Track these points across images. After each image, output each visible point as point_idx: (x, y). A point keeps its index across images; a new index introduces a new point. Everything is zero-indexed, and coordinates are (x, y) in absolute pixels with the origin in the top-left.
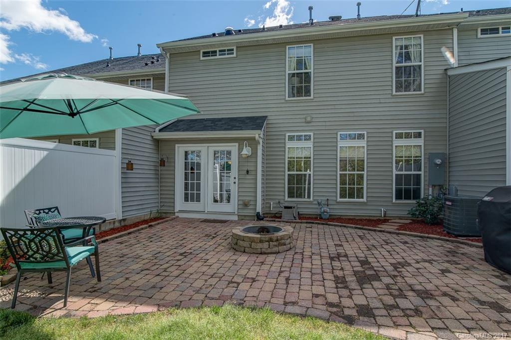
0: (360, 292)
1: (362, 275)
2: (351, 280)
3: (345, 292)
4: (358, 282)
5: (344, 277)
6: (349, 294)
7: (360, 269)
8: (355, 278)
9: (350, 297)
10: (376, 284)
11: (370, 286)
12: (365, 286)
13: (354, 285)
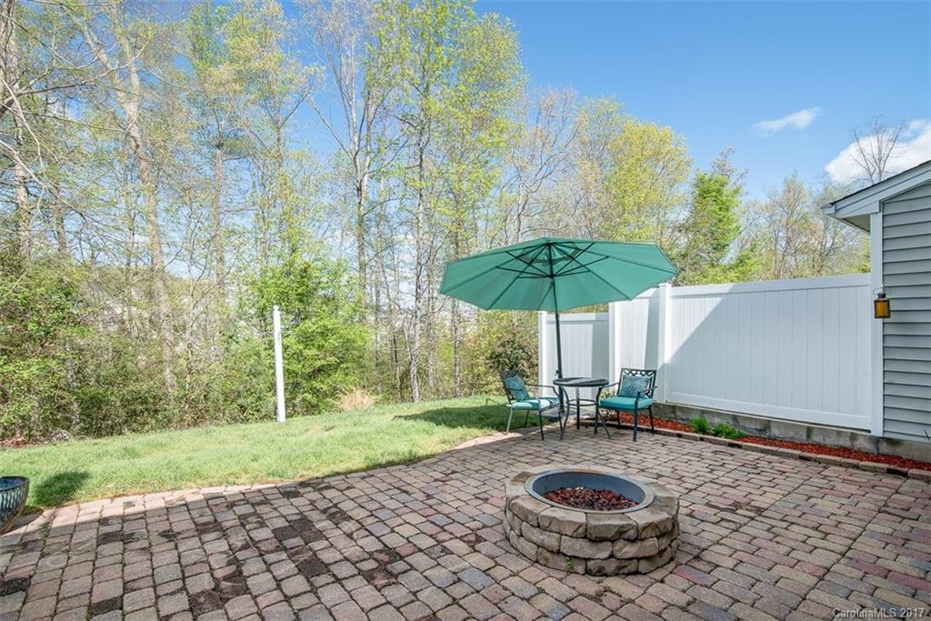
0: (302, 509)
1: (307, 533)
2: (323, 524)
3: (323, 505)
4: (310, 521)
5: (336, 524)
6: (316, 504)
7: (317, 545)
8: (317, 527)
9: (312, 503)
10: (281, 523)
11: (290, 518)
12: (299, 517)
13: (314, 516)
